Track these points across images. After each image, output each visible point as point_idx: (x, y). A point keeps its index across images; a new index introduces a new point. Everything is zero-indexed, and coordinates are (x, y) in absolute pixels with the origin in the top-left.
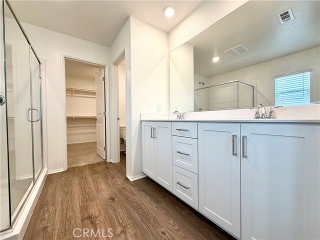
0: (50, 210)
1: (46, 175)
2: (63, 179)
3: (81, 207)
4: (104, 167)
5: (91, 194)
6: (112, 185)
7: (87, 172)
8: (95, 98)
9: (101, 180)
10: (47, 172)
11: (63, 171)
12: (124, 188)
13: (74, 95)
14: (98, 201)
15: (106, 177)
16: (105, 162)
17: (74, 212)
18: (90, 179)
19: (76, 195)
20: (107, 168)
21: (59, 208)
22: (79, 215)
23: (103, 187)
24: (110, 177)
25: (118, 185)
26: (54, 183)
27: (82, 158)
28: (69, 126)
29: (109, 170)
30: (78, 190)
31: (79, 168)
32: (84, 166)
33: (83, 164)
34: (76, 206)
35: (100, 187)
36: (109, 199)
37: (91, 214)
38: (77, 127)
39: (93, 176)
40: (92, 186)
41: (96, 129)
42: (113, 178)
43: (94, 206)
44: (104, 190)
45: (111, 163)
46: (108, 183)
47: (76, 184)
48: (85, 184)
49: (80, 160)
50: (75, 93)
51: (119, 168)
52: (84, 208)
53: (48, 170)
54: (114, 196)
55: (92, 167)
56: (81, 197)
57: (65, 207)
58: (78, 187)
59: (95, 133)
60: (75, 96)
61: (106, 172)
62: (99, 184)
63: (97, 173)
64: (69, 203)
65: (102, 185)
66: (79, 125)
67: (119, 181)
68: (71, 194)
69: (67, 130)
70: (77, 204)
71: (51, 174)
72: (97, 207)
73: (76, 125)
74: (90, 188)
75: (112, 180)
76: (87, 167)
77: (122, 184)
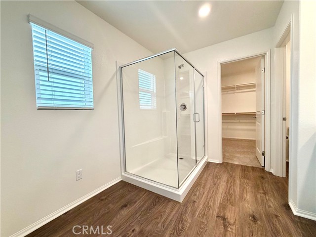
0: (201, 191)
1: (206, 162)
2: (217, 170)
3: (221, 204)
4: (258, 174)
5: (233, 198)
6: (260, 202)
7: (238, 173)
8: (254, 91)
9: (249, 188)
10: (207, 159)
11: (218, 163)
12: (277, 216)
13: (237, 91)
14: (237, 209)
15: (256, 187)
16: (263, 169)
17: (214, 204)
18: (238, 182)
19: (221, 190)
20: (263, 178)
21: (206, 193)
22: (217, 210)
23: (248, 197)
24: (262, 192)
25: (270, 206)
26: (209, 172)
27: (238, 155)
28: (224, 121)
29: (264, 181)
30: (224, 187)
31: (233, 166)
32: (237, 165)
33: (236, 163)
34: (218, 200)
35: (245, 195)
36: (251, 216)
37: (226, 217)
38: (240, 122)
39: (242, 179)
40: (238, 189)
41: (255, 126)
42: (265, 193)
43: (232, 211)
44: (249, 202)
45: (271, 174)
46: (256, 197)
47: (224, 180)
48: (232, 184)
49: (235, 157)
50: (237, 90)
51: (280, 185)
52: (223, 207)
53: (208, 158)
54: (257, 216)
55: (244, 169)
56: (224, 194)
57: (210, 195)
58: (225, 184)
59: (254, 130)
60: (237, 93)
61: (259, 182)
62: (245, 191)
63: (248, 179)
64: (214, 193)
65: (248, 194)
66: (241, 121)
67: (273, 204)
68: (217, 187)
69: (223, 125)
70: (219, 198)
71: (210, 162)
72: (234, 214)
73: (238, 121)
74: (234, 191)
75: (263, 195)
76: (240, 168)
77: (275, 209)
